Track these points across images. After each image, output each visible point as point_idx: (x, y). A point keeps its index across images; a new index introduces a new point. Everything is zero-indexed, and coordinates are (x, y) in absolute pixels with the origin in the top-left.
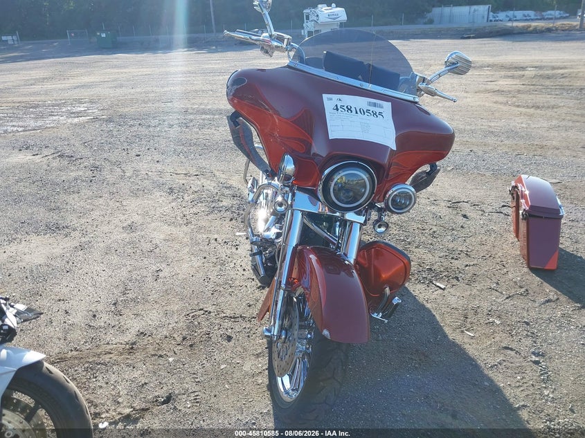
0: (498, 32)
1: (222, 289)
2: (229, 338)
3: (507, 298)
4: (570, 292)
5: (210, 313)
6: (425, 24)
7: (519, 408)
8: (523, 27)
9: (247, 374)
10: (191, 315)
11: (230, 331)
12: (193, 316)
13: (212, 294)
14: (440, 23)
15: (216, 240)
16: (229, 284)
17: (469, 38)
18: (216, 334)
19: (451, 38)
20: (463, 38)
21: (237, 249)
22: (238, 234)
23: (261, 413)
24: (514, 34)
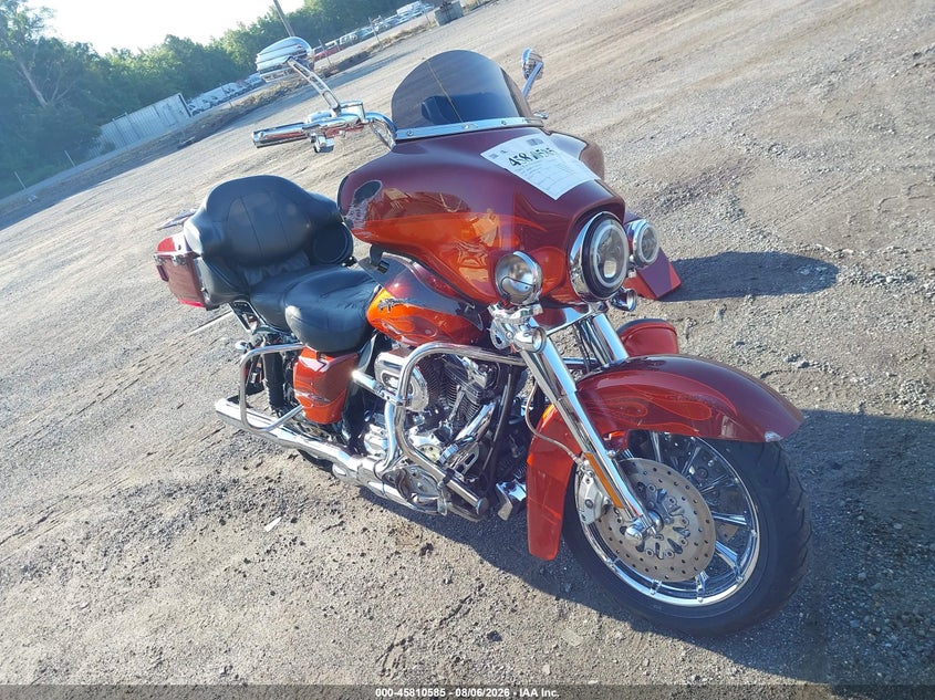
0: (221, 121)
1: (374, 601)
2: (494, 637)
3: (687, 338)
4: (724, 292)
5: (411, 639)
6: (103, 153)
7: (862, 411)
8: (245, 102)
9: (587, 646)
10: (389, 665)
11: (477, 629)
12: (396, 664)
13: (371, 618)
14: (126, 144)
15: (247, 561)
16: (370, 587)
17: (189, 144)
18: (468, 649)
19: (162, 155)
20: (181, 148)
21: (302, 544)
22: (268, 528)
23: (684, 660)
24: (242, 115)
